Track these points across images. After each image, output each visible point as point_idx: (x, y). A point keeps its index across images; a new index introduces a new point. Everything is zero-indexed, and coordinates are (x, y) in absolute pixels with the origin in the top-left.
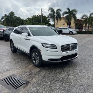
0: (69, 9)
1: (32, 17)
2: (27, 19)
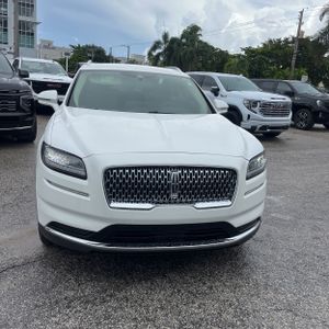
1: (261, 46)
2: (243, 53)
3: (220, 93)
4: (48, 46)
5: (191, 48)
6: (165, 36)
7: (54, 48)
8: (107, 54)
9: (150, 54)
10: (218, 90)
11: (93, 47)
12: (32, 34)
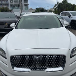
3: (71, 17)
4: (31, 9)
5: (65, 5)
6: (58, 3)
7: (32, 9)
8: (44, 9)
9: (54, 8)
10: (70, 16)
11: (41, 8)
12: (28, 7)
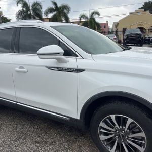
0: (55, 4)
